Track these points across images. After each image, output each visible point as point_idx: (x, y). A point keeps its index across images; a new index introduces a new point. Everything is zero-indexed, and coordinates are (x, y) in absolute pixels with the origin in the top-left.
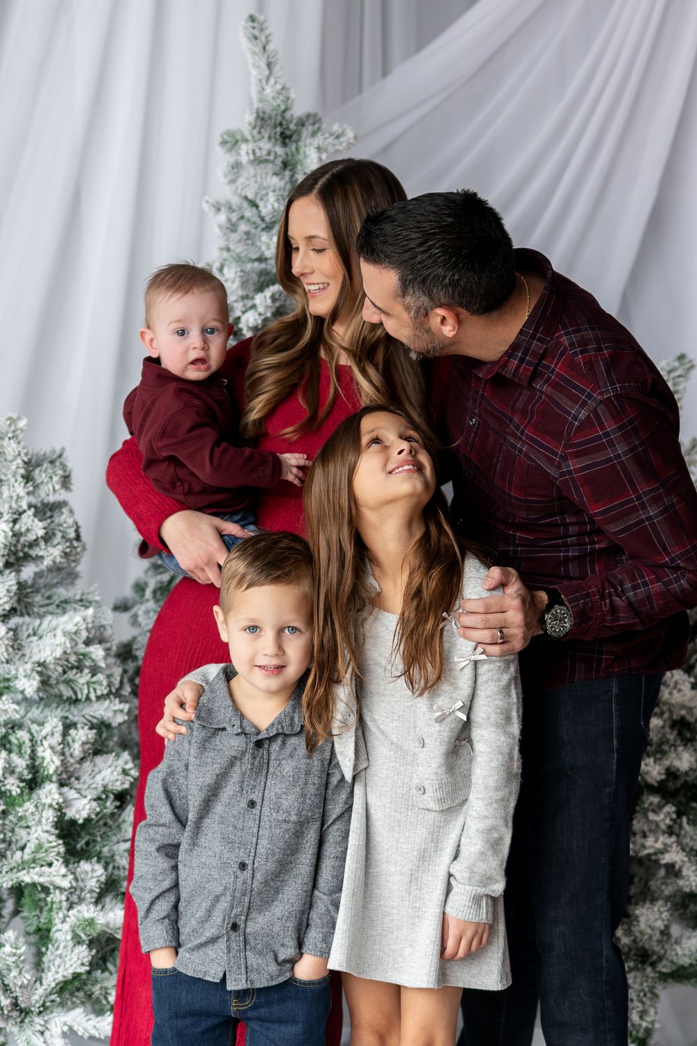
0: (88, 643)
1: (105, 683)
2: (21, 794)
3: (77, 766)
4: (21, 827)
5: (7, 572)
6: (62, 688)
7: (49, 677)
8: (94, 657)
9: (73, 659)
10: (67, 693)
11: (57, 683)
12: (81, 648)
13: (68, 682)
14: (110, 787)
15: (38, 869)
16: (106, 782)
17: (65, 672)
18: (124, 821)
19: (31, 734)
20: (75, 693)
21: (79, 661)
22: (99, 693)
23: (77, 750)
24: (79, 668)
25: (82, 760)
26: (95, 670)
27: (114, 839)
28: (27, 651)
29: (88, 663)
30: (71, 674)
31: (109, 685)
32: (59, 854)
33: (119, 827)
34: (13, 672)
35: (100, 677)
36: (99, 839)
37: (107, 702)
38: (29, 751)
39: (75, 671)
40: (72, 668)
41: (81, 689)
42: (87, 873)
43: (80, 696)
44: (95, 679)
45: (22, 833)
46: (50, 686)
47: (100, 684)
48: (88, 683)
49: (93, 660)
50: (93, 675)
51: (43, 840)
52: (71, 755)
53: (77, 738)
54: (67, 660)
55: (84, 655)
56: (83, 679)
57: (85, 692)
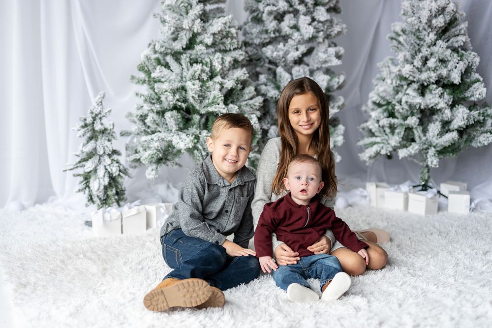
0: (230, 27)
1: (236, 43)
2: (207, 80)
3: (227, 72)
4: (208, 91)
5: (199, 4)
6: (221, 45)
7: (216, 42)
8: (232, 32)
9: (224, 33)
10: (222, 48)
11: (219, 44)
12: (228, 29)
13: (223, 44)
14: (239, 79)
15: (214, 106)
16: (238, 76)
17: (222, 39)
18: (244, 93)
19: (210, 59)
20: (225, 47)
21: (227, 34)
22: (234, 47)
23: (227, 64)
24: (227, 37)
25: (229, 70)
26: (232, 38)
27: (241, 100)
28: (208, 31)
29: (230, 35)
30: (224, 40)
31: (238, 44)
32: (222, 100)
33: (242, 96)
34: (203, 37)
35: (234, 40)
36: (235, 100)
37: (237, 51)
38: (210, 66)
39: (225, 39)
40: (224, 38)
41: (228, 46)
42: (232, 108)
43: (227, 48)
44: (232, 42)
45: (209, 93)
46: (216, 45)
47: (234, 43)
48: (230, 44)
49: (232, 34)
50: (232, 40)
51: (216, 95)
52: (225, 67)
53: (227, 60)
54: (223, 34)
55: (229, 32)
56: (228, 41)
57: (229, 46)
